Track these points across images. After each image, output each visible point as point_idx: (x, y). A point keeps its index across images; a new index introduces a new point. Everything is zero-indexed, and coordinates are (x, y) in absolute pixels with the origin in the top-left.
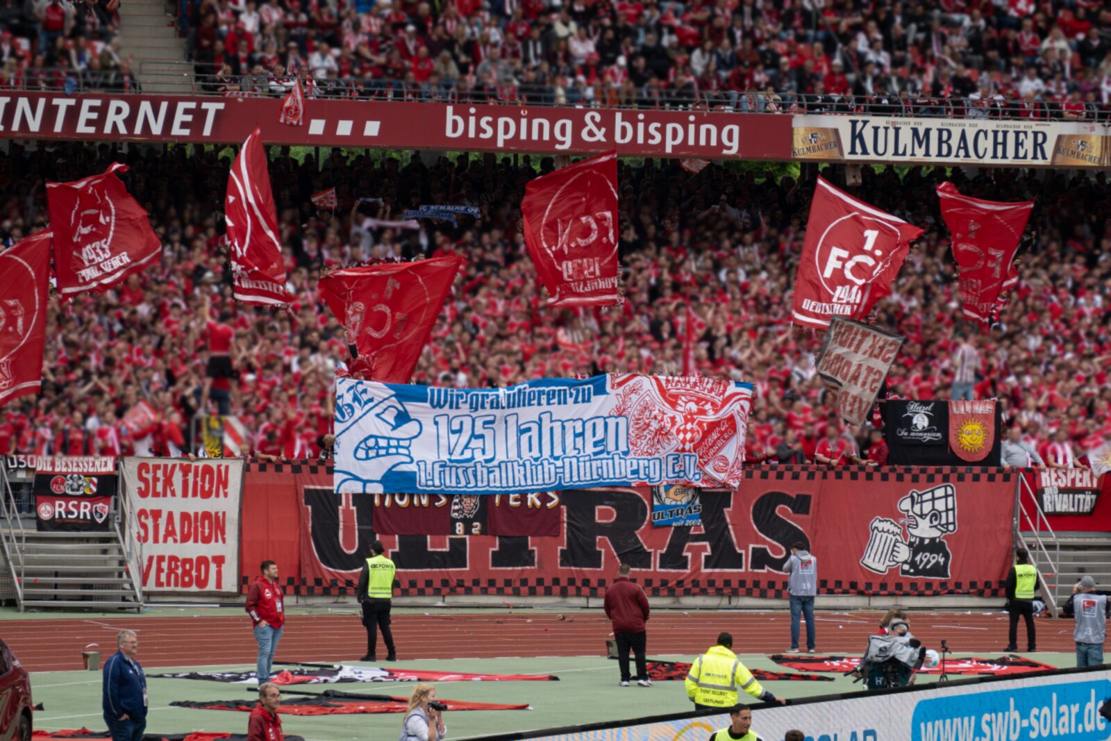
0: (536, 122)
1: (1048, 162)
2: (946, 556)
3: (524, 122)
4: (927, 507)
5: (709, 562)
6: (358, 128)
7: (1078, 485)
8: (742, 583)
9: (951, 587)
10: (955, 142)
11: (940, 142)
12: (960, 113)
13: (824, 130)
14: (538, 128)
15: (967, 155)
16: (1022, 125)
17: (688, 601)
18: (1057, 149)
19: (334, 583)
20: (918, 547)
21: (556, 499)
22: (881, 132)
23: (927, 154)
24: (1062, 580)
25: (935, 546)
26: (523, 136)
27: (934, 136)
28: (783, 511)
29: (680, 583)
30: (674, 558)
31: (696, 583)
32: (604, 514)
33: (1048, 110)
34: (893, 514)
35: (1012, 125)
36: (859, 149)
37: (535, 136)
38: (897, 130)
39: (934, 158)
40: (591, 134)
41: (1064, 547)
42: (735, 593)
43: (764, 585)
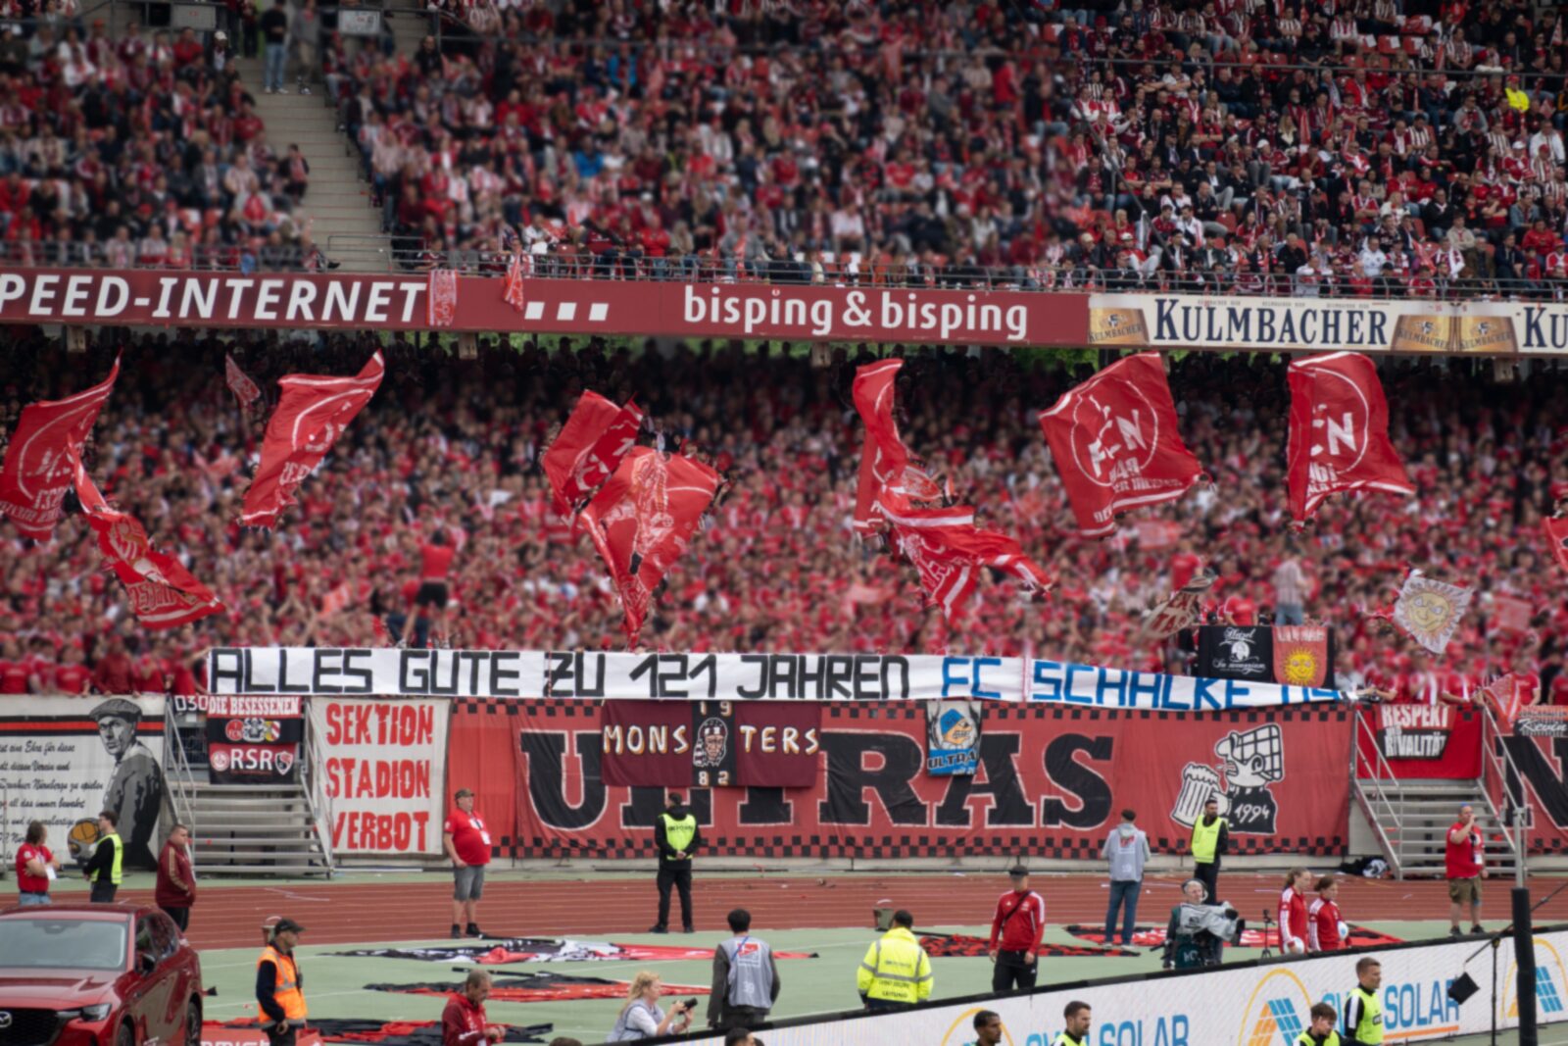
0: (790, 304)
1: (1387, 347)
2: (1271, 808)
3: (776, 304)
4: (1249, 751)
5: (995, 817)
6: (583, 311)
7: (1425, 724)
8: (1033, 841)
9: (1277, 844)
10: (1278, 324)
11: (1262, 324)
12: (1284, 291)
13: (1126, 311)
14: (792, 310)
15: (1293, 339)
16: (1356, 304)
17: (969, 862)
18: (1398, 332)
19: (556, 843)
20: (1238, 798)
21: (815, 744)
22: (1193, 314)
23: (1246, 338)
24: (1408, 836)
25: (1258, 797)
26: (775, 320)
27: (1254, 317)
28: (1081, 757)
29: (960, 841)
30: (953, 812)
31: (979, 841)
32: (872, 761)
33: (1387, 287)
34: (1210, 759)
35: (1345, 304)
36: (1166, 332)
37: (789, 320)
38: (1211, 311)
39: (1254, 343)
40: (854, 317)
41: (1409, 797)
42: (1024, 853)
43: (1058, 843)
